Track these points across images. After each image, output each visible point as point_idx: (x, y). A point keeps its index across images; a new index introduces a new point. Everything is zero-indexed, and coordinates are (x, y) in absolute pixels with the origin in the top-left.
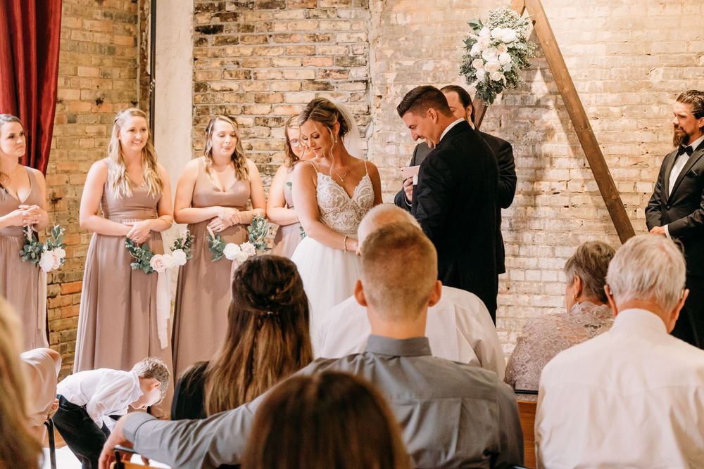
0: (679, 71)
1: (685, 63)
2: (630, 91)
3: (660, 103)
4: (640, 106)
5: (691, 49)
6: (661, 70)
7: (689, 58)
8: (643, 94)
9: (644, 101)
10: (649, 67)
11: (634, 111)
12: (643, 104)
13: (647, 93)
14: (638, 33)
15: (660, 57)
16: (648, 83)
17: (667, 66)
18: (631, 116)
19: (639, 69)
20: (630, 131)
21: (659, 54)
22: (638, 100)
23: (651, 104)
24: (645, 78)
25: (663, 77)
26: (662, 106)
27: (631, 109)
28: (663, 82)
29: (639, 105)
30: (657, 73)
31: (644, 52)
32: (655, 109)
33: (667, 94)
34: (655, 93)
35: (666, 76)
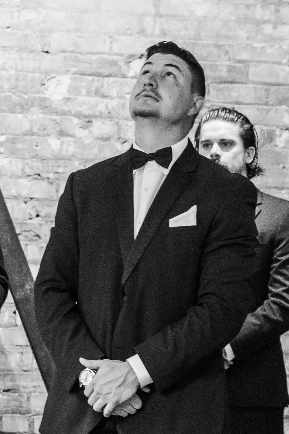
0: (97, 82)
1: (105, 71)
2: (12, 111)
3: (62, 134)
4: (28, 138)
5: (116, 48)
6: (66, 80)
7: (113, 63)
8: (35, 117)
9: (35, 130)
10: (47, 73)
11: (19, 146)
12: (33, 134)
13: (42, 116)
14: (30, 15)
15: (65, 57)
16: (43, 100)
17: (75, 73)
18: (13, 153)
19: (30, 75)
20: (11, 177)
21: (63, 52)
22: (26, 126)
23: (48, 135)
24: (39, 92)
25: (69, 91)
26: (66, 139)
27: (14, 141)
28: (68, 99)
29: (26, 134)
30: (59, 83)
31: (39, 47)
32: (54, 143)
33: (76, 120)
34: (54, 117)
35: (74, 90)
